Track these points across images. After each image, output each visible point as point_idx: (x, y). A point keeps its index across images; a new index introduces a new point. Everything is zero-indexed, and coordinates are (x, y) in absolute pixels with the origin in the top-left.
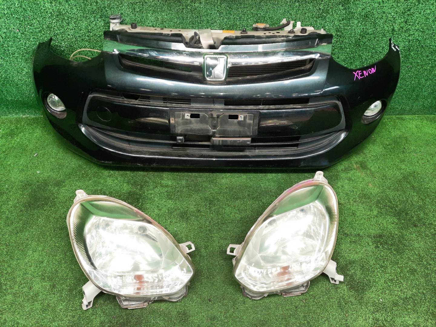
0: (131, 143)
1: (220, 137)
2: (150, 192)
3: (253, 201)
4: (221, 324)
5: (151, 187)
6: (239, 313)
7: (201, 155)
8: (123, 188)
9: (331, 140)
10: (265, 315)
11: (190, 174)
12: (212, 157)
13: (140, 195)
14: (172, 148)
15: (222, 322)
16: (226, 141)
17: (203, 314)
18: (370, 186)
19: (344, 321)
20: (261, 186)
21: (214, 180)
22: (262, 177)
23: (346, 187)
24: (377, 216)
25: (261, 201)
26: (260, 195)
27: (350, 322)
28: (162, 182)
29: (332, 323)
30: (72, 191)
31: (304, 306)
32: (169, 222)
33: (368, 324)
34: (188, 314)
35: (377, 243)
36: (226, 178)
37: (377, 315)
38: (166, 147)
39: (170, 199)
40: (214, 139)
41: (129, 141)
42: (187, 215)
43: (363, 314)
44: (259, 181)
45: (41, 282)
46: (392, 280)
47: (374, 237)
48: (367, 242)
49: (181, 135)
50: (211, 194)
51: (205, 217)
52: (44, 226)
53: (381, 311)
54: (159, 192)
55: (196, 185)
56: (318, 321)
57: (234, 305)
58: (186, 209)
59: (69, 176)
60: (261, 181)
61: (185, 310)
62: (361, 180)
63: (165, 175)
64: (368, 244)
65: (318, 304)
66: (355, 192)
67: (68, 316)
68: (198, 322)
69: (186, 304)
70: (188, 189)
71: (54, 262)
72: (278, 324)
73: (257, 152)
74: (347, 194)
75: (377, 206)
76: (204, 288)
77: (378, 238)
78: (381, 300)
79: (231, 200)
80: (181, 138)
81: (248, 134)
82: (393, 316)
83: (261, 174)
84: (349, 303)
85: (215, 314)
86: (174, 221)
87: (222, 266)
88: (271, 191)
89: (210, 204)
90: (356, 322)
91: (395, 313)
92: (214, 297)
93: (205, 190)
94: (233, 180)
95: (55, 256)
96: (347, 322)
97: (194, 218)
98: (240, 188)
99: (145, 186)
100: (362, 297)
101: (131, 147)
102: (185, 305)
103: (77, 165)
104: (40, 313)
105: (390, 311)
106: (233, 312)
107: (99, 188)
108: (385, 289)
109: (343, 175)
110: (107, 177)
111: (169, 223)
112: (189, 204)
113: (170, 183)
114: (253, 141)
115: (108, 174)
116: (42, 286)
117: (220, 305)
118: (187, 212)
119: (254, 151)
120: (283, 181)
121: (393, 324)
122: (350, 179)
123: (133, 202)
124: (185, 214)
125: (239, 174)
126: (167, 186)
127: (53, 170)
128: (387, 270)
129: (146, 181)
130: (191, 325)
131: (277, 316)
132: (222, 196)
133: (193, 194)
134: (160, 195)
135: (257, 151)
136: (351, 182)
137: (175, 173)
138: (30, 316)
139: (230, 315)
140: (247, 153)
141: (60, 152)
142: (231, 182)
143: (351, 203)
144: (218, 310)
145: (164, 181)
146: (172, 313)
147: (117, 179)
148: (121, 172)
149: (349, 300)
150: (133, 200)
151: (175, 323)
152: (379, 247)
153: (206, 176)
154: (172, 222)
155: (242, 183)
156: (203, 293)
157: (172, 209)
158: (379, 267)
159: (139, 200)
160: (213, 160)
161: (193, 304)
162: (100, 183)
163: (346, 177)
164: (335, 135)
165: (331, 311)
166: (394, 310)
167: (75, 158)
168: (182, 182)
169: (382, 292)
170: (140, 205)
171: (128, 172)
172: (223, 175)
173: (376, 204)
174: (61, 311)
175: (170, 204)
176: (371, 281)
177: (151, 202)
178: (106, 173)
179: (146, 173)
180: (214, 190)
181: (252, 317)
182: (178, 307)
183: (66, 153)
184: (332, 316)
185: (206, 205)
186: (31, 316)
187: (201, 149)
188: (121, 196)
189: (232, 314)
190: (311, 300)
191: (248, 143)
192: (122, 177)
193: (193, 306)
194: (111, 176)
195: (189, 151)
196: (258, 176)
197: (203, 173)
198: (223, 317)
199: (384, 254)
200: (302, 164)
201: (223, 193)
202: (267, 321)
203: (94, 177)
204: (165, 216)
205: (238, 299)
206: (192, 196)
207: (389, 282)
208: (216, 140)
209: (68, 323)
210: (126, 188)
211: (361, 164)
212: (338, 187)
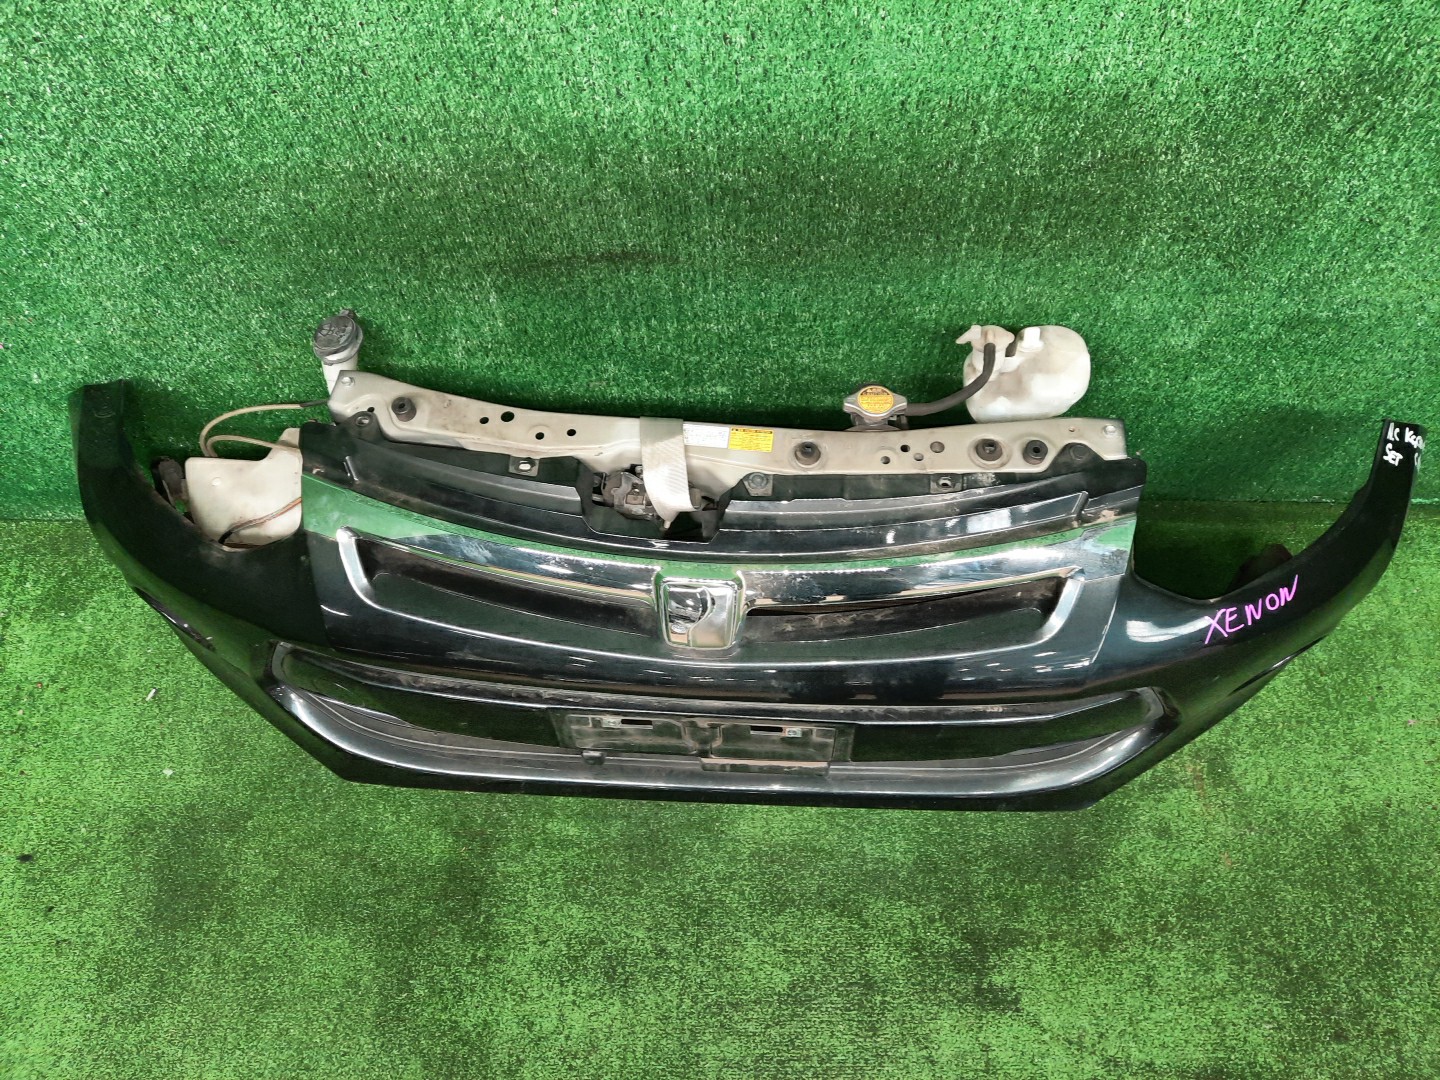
2: (512, 867)
5: (514, 847)
8: (429, 848)
18: (1226, 861)
20: (862, 850)
21: (712, 820)
24: (1221, 993)
28: (549, 825)
36: (754, 812)
39: (574, 898)
42: (624, 968)
50: (701, 883)
51: (681, 978)
54: (540, 869)
55: (654, 840)
58: (624, 942)
60: (867, 830)
62: (1198, 834)
70: (631, 856)
81: (819, 759)
86: (585, 989)
88: (893, 875)
93: (683, 863)
97: (646, 980)
99: (494, 842)
109: (1143, 810)
112: (633, 923)
113: (572, 831)
118: (625, 956)
122: (1162, 830)
123: (462, 908)
132: (735, 891)
133: (645, 878)
134: (541, 880)
136: (1164, 843)
145: (555, 823)
150: (461, 900)
154: (581, 993)
157: (580, 943)
159: (479, 901)
163: (1150, 820)
170: (484, 922)
175: (574, 919)
177: (517, 912)
180: (711, 864)
188: (424, 880)
201: (741, 878)
204: (559, 968)
206: (641, 887)
210: (438, 846)
211: (1211, 762)
212: (1118, 865)
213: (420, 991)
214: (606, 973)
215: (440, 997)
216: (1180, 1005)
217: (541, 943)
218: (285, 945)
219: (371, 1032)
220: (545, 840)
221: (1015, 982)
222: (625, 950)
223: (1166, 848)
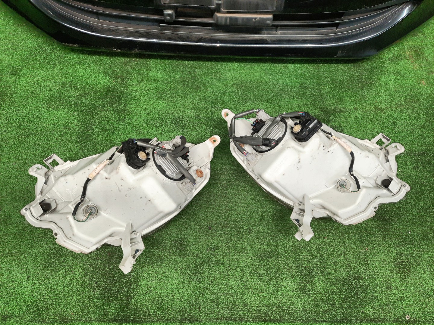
0: (100, 17)
1: (228, 12)
2: (134, 88)
3: (267, 104)
4: (222, 254)
5: (135, 81)
6: (243, 243)
7: (200, 37)
8: (99, 81)
9: (387, 18)
10: (272, 246)
11: (186, 62)
12: (216, 41)
13: (121, 92)
14: (160, 26)
15: (223, 252)
16: (236, 19)
17: (202, 243)
18: (423, 83)
19: (362, 255)
20: (278, 82)
21: (217, 73)
22: (281, 69)
23: (391, 84)
24: (423, 127)
25: (278, 103)
26: (276, 96)
27: (369, 256)
28: (150, 74)
29: (348, 257)
30: (33, 84)
31: (318, 237)
32: (160, 130)
33: (389, 259)
34: (185, 243)
35: (417, 162)
36: (234, 70)
37: (402, 250)
38: (150, 23)
39: (161, 98)
40: (219, 15)
41: (98, 15)
42: (182, 122)
43: (386, 247)
44: (277, 74)
45: (12, 202)
46: (426, 209)
47: (415, 155)
48: (404, 162)
49: (169, 8)
50: (213, 94)
51: (206, 125)
52: (5, 131)
53: (407, 245)
54: (146, 89)
55: (193, 79)
56: (333, 255)
57: (237, 234)
58: (182, 113)
59: (27, 60)
60: (280, 76)
61: (181, 238)
62: (412, 75)
63: (153, 63)
64: (406, 163)
65: (335, 235)
66: (401, 92)
67: (48, 242)
68: (196, 251)
69: (183, 232)
70: (184, 85)
71: (23, 177)
72: (287, 256)
73: (279, 34)
74: (390, 95)
75: (427, 113)
76: (204, 214)
77: (419, 157)
78: (410, 232)
79: (239, 103)
80: (170, 12)
81: (270, 9)
82: (420, 250)
83: (280, 65)
84: (371, 235)
85: (216, 243)
86: (166, 129)
87: (225, 188)
88: (291, 90)
89: (212, 107)
90: (376, 257)
91: (422, 247)
92: (215, 224)
93: (206, 87)
94: (243, 73)
95: (24, 171)
96: (366, 256)
97: (191, 126)
98: (252, 85)
99: (127, 79)
100: (387, 229)
101: (101, 23)
102: (181, 232)
103: (35, 44)
104: (16, 237)
105: (417, 245)
106: (237, 242)
107: (68, 80)
108: (417, 219)
109: (390, 67)
110: (76, 63)
111: (160, 132)
112: (186, 107)
113: (159, 76)
114: (275, 18)
115: (77, 60)
116: (13, 207)
117: (222, 234)
118: (183, 118)
119: (274, 32)
120: (309, 75)
121: (418, 259)
122: (398, 74)
123: (113, 101)
124: (180, 121)
125: (252, 64)
126: (155, 80)
127: (4, 50)
128: (422, 197)
129: (128, 72)
130: (189, 255)
131: (286, 247)
132: (227, 96)
133: (190, 92)
134: (147, 92)
135: (279, 32)
136: (399, 78)
137: (166, 61)
138: (5, 241)
139: (232, 245)
140: (264, 36)
141: (10, 23)
142: (240, 77)
143: (394, 108)
144: (220, 239)
145: (152, 73)
146: (166, 241)
147: (90, 67)
148: (95, 58)
149: (372, 231)
150: (113, 99)
151: (170, 253)
152: (418, 168)
153: (207, 67)
154: (164, 130)
155: (254, 78)
156: (202, 220)
157: (164, 114)
158: (414, 193)
159: (121, 99)
160: (216, 46)
161: (191, 232)
162: (68, 72)
163: (393, 70)
164: (395, 9)
165: (349, 243)
166: (422, 244)
167: (31, 34)
168: (175, 74)
169: (412, 223)
170: (123, 106)
171: (104, 58)
172: (230, 65)
173: (426, 110)
174: (39, 236)
175: (161, 105)
176: (401, 209)
177: (137, 103)
178: (74, 58)
179: (127, 60)
180: (217, 87)
181: (257, 248)
182: (173, 235)
183: (18, 25)
184: (350, 249)
185: (206, 108)
186: (7, 241)
187: (201, 29)
188: (97, 92)
189: (235, 244)
190: (328, 230)
191: (268, 22)
192: (96, 64)
193: (190, 234)
194: (81, 62)
195: (183, 31)
196: (277, 68)
197: (203, 62)
198: (224, 248)
199: (423, 176)
200: (340, 53)
201: (229, 92)
202: (274, 253)
203: (60, 63)
204: (155, 122)
205: (243, 227)
206: (188, 95)
207: (423, 212)
208: (222, 17)
209: (49, 250)
210: (102, 81)
211: (416, 51)
212: (381, 86)
213: (96, 130)
214: (175, 124)
215: (105, 132)
216: (407, 131)
217: (147, 114)
218: (38, 114)
219: (76, 144)
220: (148, 79)
221: (341, 124)
222: (183, 116)
223: (399, 80)
